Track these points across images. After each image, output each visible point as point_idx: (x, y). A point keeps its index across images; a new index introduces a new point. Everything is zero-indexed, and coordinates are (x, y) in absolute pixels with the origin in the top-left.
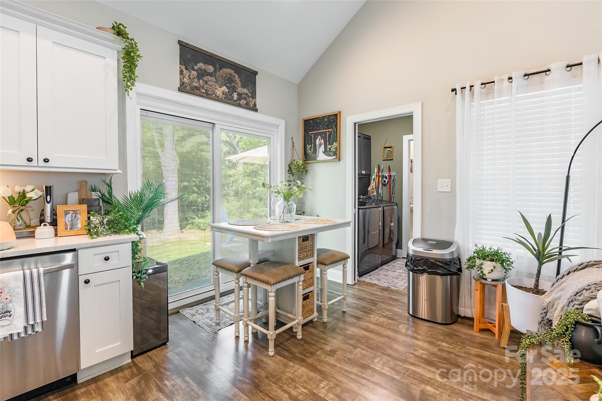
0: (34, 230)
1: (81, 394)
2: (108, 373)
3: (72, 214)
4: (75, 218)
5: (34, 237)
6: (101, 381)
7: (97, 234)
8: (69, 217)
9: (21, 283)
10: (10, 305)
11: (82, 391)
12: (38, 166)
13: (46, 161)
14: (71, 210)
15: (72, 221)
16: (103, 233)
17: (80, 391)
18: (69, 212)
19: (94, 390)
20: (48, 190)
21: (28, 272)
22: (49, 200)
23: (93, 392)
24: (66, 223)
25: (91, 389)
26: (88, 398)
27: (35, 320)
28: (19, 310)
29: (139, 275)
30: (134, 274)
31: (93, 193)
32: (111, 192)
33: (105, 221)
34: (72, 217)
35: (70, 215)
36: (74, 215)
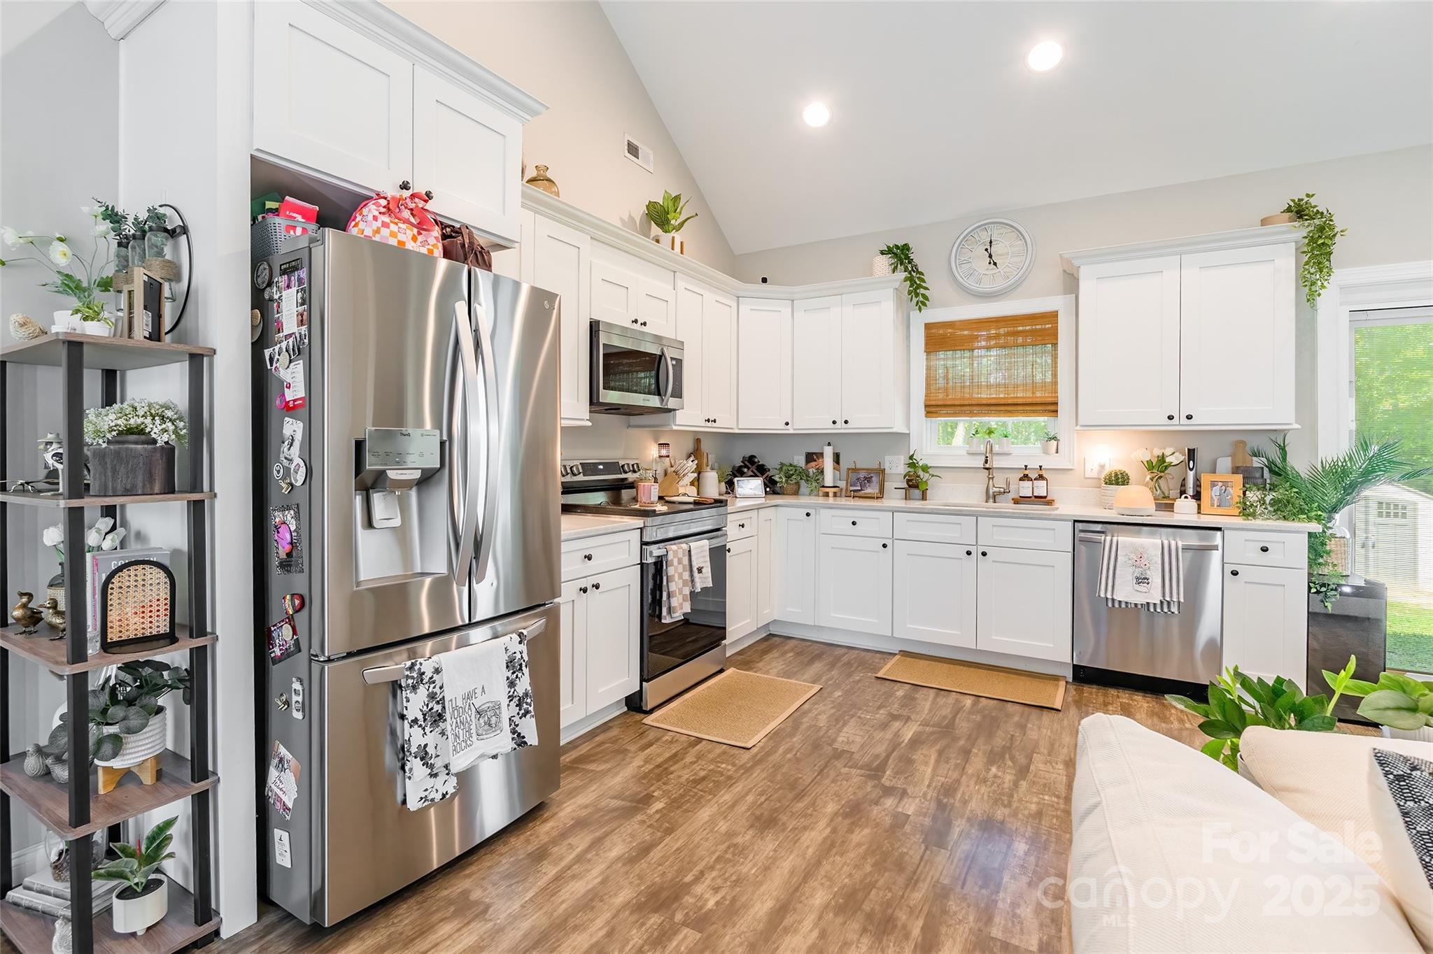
0: (1174, 502)
3: (1222, 486)
4: (1224, 492)
5: (1172, 508)
7: (1253, 515)
8: (1216, 490)
9: (1159, 554)
10: (1148, 572)
12: (1180, 425)
13: (1190, 417)
14: (1221, 482)
15: (1220, 495)
16: (1263, 515)
18: (1218, 483)
20: (1191, 454)
21: (1166, 543)
22: (1191, 466)
24: (1212, 497)
27: (1171, 597)
28: (1156, 580)
29: (1323, 589)
30: (1312, 585)
31: (1254, 458)
32: (1284, 459)
33: (1268, 499)
34: (1221, 490)
35: (1218, 487)
36: (1224, 488)
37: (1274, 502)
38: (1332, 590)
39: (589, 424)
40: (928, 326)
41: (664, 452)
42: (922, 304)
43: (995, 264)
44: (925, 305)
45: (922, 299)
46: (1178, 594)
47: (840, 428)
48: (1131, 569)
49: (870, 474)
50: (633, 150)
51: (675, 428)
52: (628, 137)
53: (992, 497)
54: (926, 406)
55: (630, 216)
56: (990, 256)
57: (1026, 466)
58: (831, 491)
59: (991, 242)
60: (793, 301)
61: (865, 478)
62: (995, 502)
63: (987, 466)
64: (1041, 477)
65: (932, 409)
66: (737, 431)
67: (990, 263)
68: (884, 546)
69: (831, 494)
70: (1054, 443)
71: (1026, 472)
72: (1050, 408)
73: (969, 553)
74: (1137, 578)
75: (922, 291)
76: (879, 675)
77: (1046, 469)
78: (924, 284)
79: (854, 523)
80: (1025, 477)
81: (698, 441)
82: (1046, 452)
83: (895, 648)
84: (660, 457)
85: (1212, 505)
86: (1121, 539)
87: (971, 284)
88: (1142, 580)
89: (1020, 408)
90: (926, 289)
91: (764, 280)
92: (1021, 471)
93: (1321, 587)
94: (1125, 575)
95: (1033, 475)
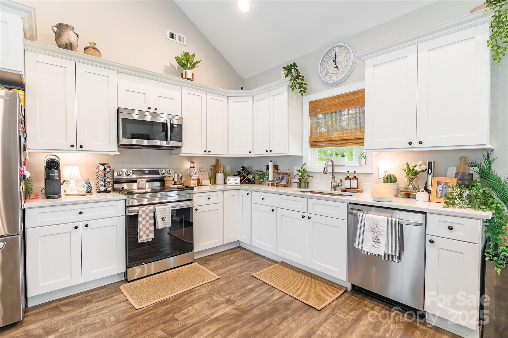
0: (416, 193)
1: (421, 329)
2: (451, 334)
3: (444, 185)
4: (445, 189)
5: (415, 198)
6: (441, 334)
7: (453, 204)
8: (440, 187)
9: (386, 225)
10: (379, 236)
11: (423, 328)
12: (416, 147)
13: (421, 143)
14: (443, 182)
15: (442, 190)
16: (459, 205)
17: (422, 327)
18: (441, 183)
19: (430, 335)
20: (430, 165)
21: (390, 219)
22: (430, 173)
23: (428, 335)
24: (437, 192)
25: (429, 332)
26: (421, 335)
27: (392, 252)
28: (383, 241)
29: (495, 258)
30: (486, 254)
31: (471, 168)
32: (490, 168)
33: (465, 194)
34: (443, 187)
35: (442, 185)
36: (445, 186)
37: (469, 197)
38: (501, 259)
39: (119, 153)
40: (311, 103)
41: (192, 165)
42: (303, 91)
43: (337, 68)
44: (305, 92)
45: (303, 89)
46: (396, 251)
47: (269, 154)
48: (371, 233)
49: (284, 175)
50: (172, 36)
51: (181, 155)
52: (168, 30)
53: (335, 187)
54: (310, 142)
55: (171, 64)
56: (335, 64)
57: (348, 172)
58: (270, 183)
59: (335, 57)
60: (253, 97)
61: (282, 177)
62: (335, 190)
63: (325, 172)
64: (355, 178)
65: (313, 144)
66: (228, 156)
67: (335, 67)
68: (273, 210)
69: (270, 184)
70: (364, 160)
71: (348, 175)
72: (360, 141)
73: (303, 217)
74: (374, 239)
75: (304, 85)
76: (254, 275)
77: (358, 173)
78: (304, 82)
79: (263, 199)
80: (348, 178)
81: (217, 161)
82: (360, 164)
83: (279, 260)
84: (190, 167)
85: (437, 196)
86: (367, 215)
87: (327, 80)
88: (376, 240)
89: (349, 141)
90: (305, 84)
91: (242, 88)
92: (346, 174)
93: (493, 256)
94: (369, 236)
95: (351, 177)
